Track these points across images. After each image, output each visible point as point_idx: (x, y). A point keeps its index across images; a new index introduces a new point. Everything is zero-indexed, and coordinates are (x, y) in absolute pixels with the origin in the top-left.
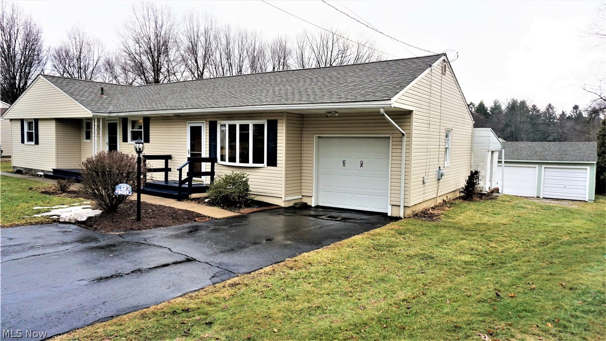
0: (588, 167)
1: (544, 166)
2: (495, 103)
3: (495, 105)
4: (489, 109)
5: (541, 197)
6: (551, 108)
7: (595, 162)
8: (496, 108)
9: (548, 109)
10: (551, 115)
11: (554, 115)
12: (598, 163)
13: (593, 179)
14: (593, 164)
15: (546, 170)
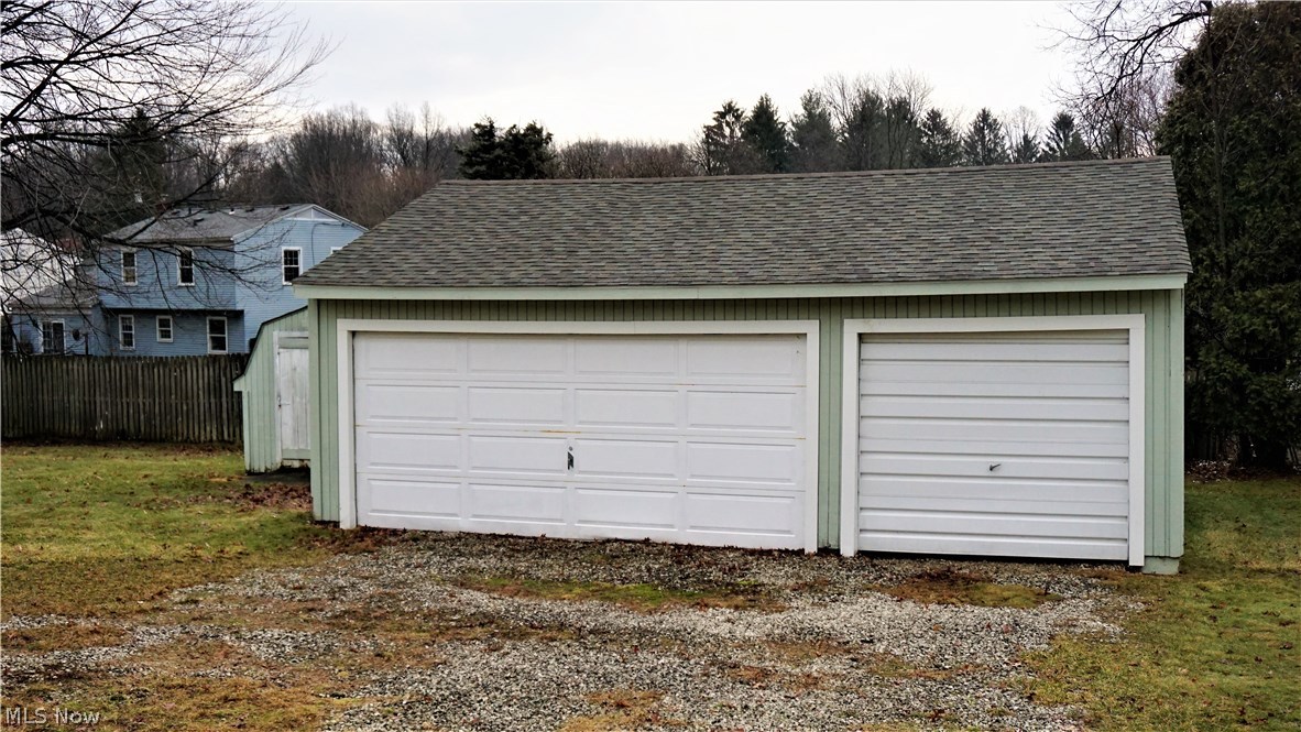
0: (1135, 322)
1: (853, 327)
2: (810, 103)
3: (810, 115)
4: (789, 127)
5: (848, 551)
6: (990, 126)
7: (1178, 283)
8: (814, 121)
9: (979, 130)
10: (990, 151)
11: (999, 149)
12: (1189, 293)
13: (1168, 432)
14: (1167, 293)
15: (871, 350)
